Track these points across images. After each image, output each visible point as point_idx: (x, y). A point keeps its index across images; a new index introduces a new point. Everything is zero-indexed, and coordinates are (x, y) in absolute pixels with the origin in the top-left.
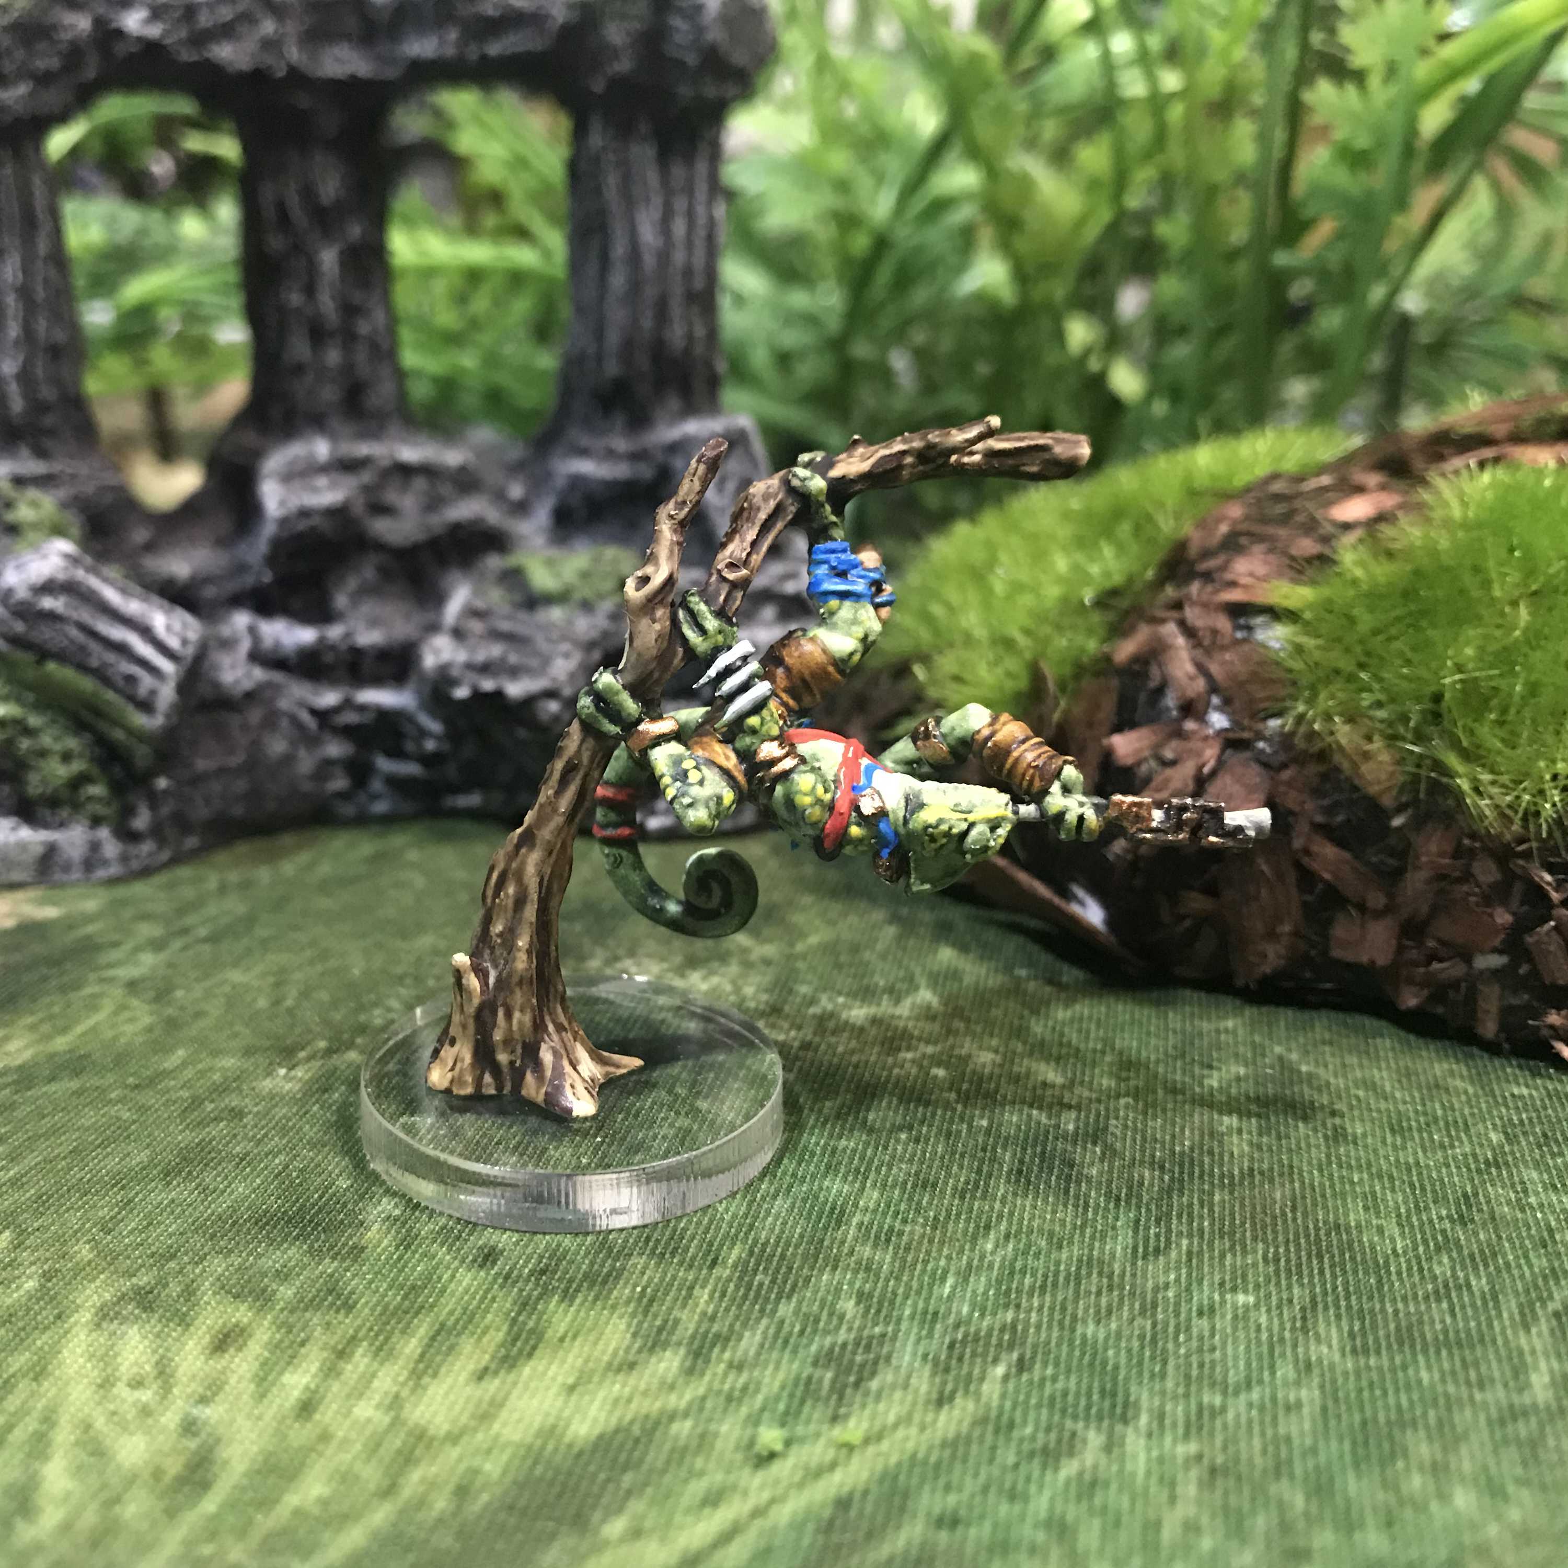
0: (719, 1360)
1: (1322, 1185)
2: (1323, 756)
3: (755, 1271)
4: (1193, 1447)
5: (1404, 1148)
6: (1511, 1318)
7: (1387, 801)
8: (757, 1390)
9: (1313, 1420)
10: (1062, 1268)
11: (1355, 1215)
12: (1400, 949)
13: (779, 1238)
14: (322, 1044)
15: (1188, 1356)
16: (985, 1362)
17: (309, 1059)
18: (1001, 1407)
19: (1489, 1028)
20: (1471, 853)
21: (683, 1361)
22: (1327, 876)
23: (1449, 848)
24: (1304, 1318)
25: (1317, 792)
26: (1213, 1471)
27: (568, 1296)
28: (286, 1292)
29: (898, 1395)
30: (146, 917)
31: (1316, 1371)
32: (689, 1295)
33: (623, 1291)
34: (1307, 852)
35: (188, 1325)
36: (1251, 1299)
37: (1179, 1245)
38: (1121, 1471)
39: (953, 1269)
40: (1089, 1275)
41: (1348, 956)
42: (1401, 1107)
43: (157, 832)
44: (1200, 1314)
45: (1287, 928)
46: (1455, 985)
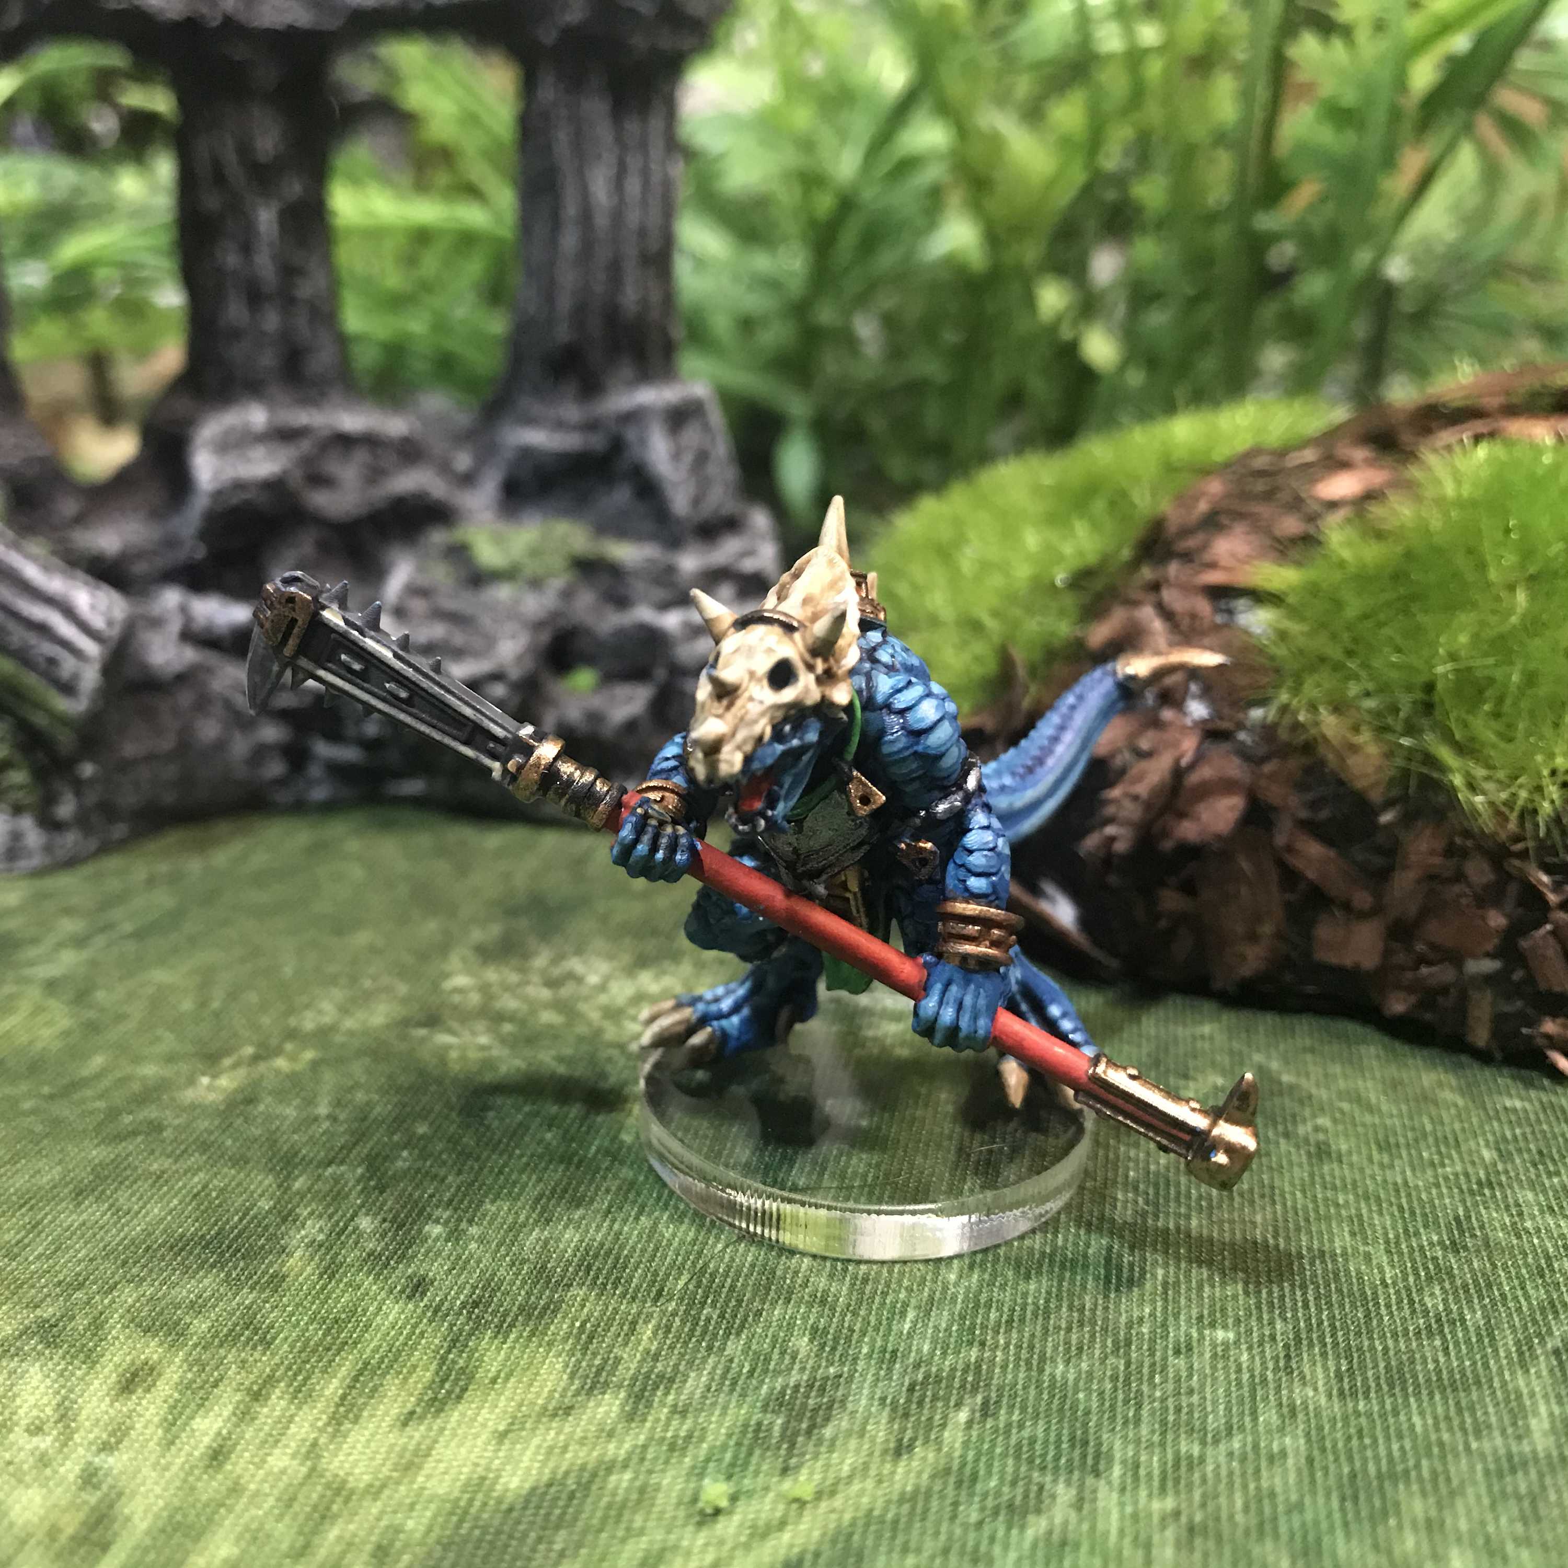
0: (663, 1404)
1: (1305, 1208)
2: (1309, 748)
3: (703, 1304)
4: (1169, 1503)
5: (1392, 1166)
6: (1508, 1356)
7: (1376, 796)
8: (702, 1439)
9: (1299, 1471)
10: (1030, 1301)
11: (1342, 1240)
12: (1387, 953)
13: (729, 1267)
14: (249, 1050)
15: (1163, 1400)
16: (947, 1406)
17: (235, 1066)
18: (963, 1457)
19: (1481, 1036)
20: (1464, 854)
21: (622, 1406)
22: (1311, 874)
23: (1439, 845)
24: (1288, 1357)
25: (1301, 787)
26: (1191, 1529)
27: (501, 1331)
28: (200, 1326)
29: (853, 1443)
30: (68, 911)
31: (1301, 1416)
32: (633, 1330)
33: (560, 1326)
34: (1289, 849)
35: (95, 1363)
36: (1231, 1335)
37: (1154, 1276)
38: (1093, 1528)
39: (913, 1302)
40: (1059, 1308)
41: (1331, 958)
42: (1388, 1122)
43: (82, 821)
44: (1177, 1352)
45: (1267, 929)
46: (1444, 990)
